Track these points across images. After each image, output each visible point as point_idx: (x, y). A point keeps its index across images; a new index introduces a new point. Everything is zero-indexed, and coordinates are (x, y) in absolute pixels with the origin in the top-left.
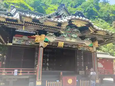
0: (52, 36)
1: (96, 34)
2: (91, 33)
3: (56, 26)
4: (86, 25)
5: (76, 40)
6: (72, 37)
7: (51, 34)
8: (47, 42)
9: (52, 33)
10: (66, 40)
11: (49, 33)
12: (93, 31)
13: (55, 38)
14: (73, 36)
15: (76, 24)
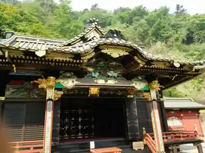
0: (69, 77)
1: (151, 67)
2: (141, 65)
3: (71, 60)
4: (129, 52)
5: (117, 81)
6: (109, 76)
7: (68, 75)
8: (60, 90)
9: (70, 72)
10: (97, 83)
11: (64, 73)
12: (144, 63)
13: (76, 81)
14: (111, 73)
15: (109, 53)
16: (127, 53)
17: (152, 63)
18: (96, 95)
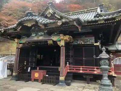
5: (43, 37)
7: (24, 37)
8: (21, 44)
10: (34, 39)
14: (40, 33)
15: (26, 25)
16: (35, 23)
17: (48, 25)
18: (52, 44)
